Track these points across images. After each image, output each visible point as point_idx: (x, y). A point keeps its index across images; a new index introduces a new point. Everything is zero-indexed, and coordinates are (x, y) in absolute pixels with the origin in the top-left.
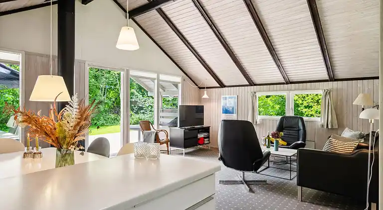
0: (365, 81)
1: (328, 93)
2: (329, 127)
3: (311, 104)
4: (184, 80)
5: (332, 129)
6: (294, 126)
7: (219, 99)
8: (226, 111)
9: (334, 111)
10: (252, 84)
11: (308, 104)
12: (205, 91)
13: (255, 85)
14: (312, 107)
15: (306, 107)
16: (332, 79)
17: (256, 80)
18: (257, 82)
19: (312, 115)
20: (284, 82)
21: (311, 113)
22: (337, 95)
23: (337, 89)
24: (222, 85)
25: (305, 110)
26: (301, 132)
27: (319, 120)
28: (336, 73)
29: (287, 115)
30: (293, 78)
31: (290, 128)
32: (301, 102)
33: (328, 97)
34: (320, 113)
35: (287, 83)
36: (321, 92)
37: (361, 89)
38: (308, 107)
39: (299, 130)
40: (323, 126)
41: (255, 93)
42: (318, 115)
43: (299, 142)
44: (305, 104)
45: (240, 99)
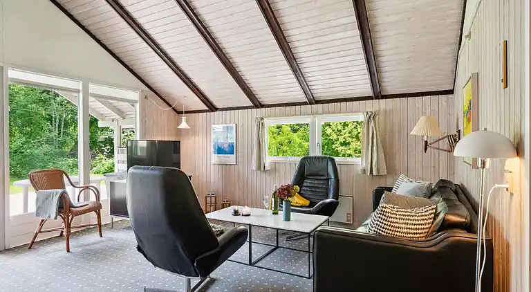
0: (427, 98)
1: (371, 117)
2: (374, 173)
3: (349, 140)
4: (146, 98)
5: (379, 176)
6: (321, 173)
7: (208, 131)
8: (220, 151)
9: (380, 145)
10: (257, 104)
11: (344, 140)
12: (184, 118)
13: (262, 106)
14: (349, 143)
15: (342, 144)
16: (378, 95)
17: (264, 98)
18: (265, 101)
19: (350, 155)
20: (306, 100)
21: (348, 152)
22: (385, 120)
23: (386, 111)
24: (212, 108)
25: (341, 148)
26: (332, 181)
27: (360, 162)
28: (383, 84)
29: (311, 155)
30: (320, 94)
31: (315, 175)
32: (335, 137)
33: (372, 124)
34: (360, 152)
35: (311, 103)
36: (361, 117)
37: (421, 109)
38: (345, 144)
39: (328, 180)
40: (364, 171)
41: (262, 119)
42: (357, 155)
43: (328, 200)
44: (341, 139)
45: (240, 129)
